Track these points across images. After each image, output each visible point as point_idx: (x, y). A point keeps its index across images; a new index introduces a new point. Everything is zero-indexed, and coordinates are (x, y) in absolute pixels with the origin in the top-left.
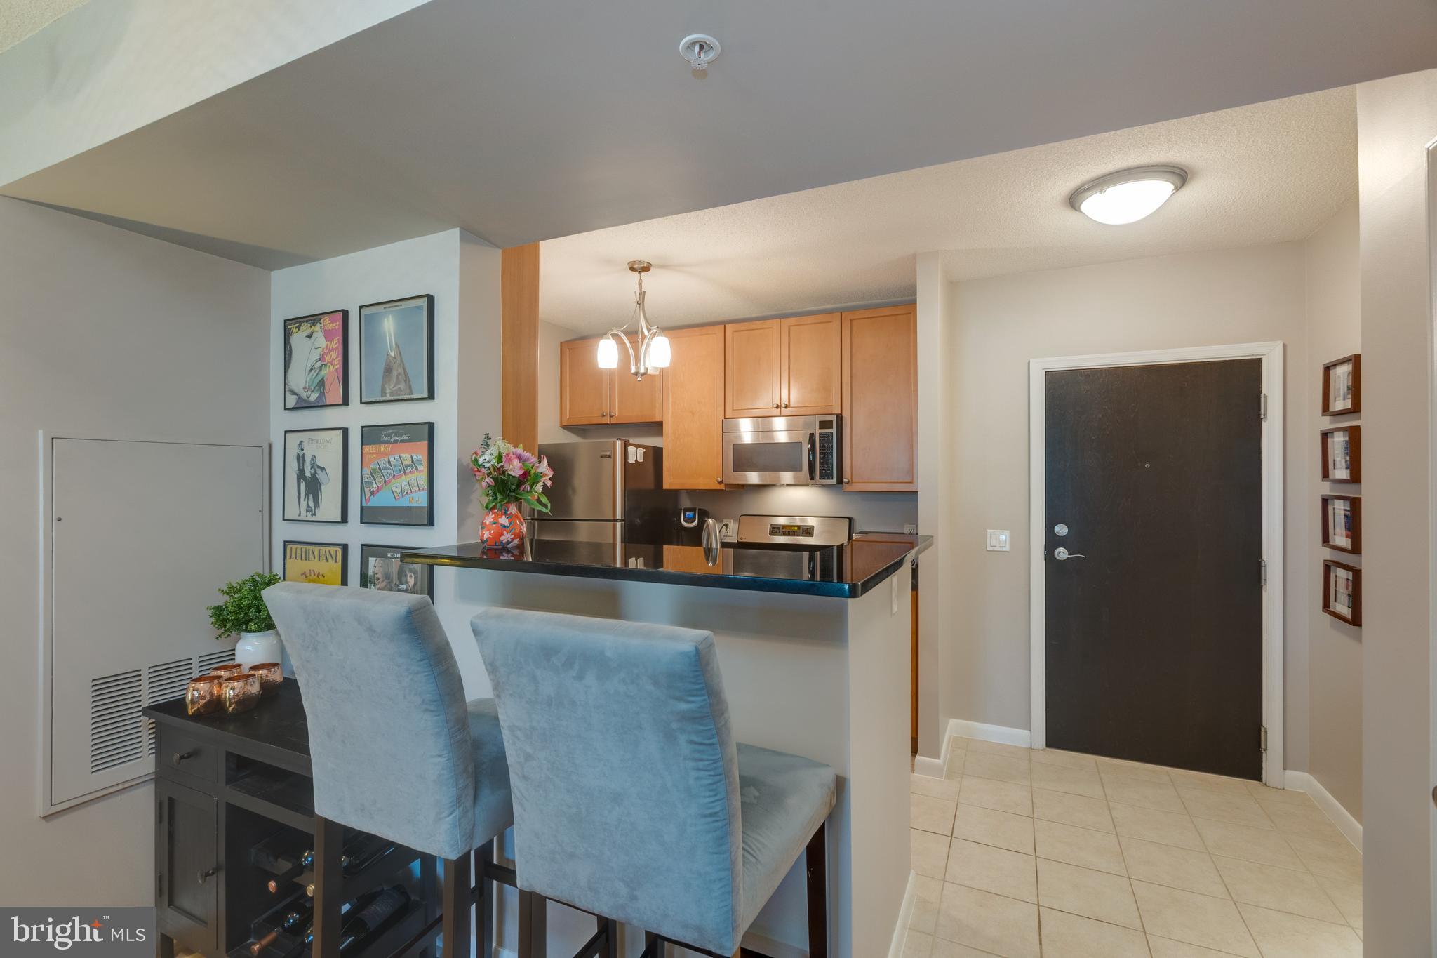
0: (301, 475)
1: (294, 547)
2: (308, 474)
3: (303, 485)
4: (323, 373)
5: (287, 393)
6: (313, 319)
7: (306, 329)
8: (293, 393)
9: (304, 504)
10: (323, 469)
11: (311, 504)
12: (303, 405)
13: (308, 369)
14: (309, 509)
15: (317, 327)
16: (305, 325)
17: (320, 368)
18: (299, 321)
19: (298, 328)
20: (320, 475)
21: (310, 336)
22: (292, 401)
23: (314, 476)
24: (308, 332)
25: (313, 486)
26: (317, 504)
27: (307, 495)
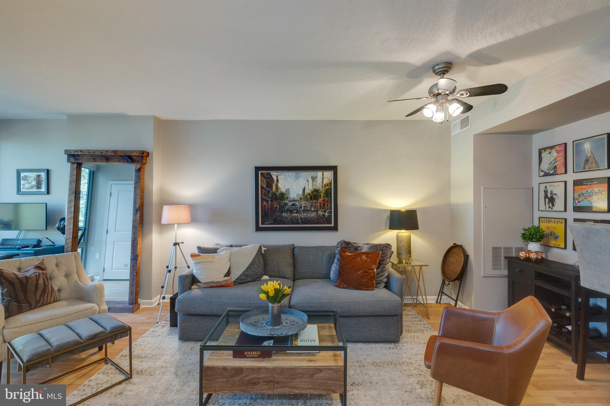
0: (546, 196)
1: (543, 219)
2: (549, 196)
3: (547, 200)
4: (556, 164)
5: (540, 172)
6: (551, 148)
7: (548, 151)
8: (542, 171)
9: (547, 206)
10: (556, 194)
11: (551, 205)
12: (546, 174)
13: (549, 163)
14: (549, 207)
15: (553, 150)
16: (547, 150)
17: (555, 162)
18: (545, 149)
19: (545, 151)
20: (554, 196)
21: (550, 153)
22: (542, 174)
23: (552, 197)
24: (549, 152)
25: (551, 200)
26: (553, 205)
27: (549, 203)
